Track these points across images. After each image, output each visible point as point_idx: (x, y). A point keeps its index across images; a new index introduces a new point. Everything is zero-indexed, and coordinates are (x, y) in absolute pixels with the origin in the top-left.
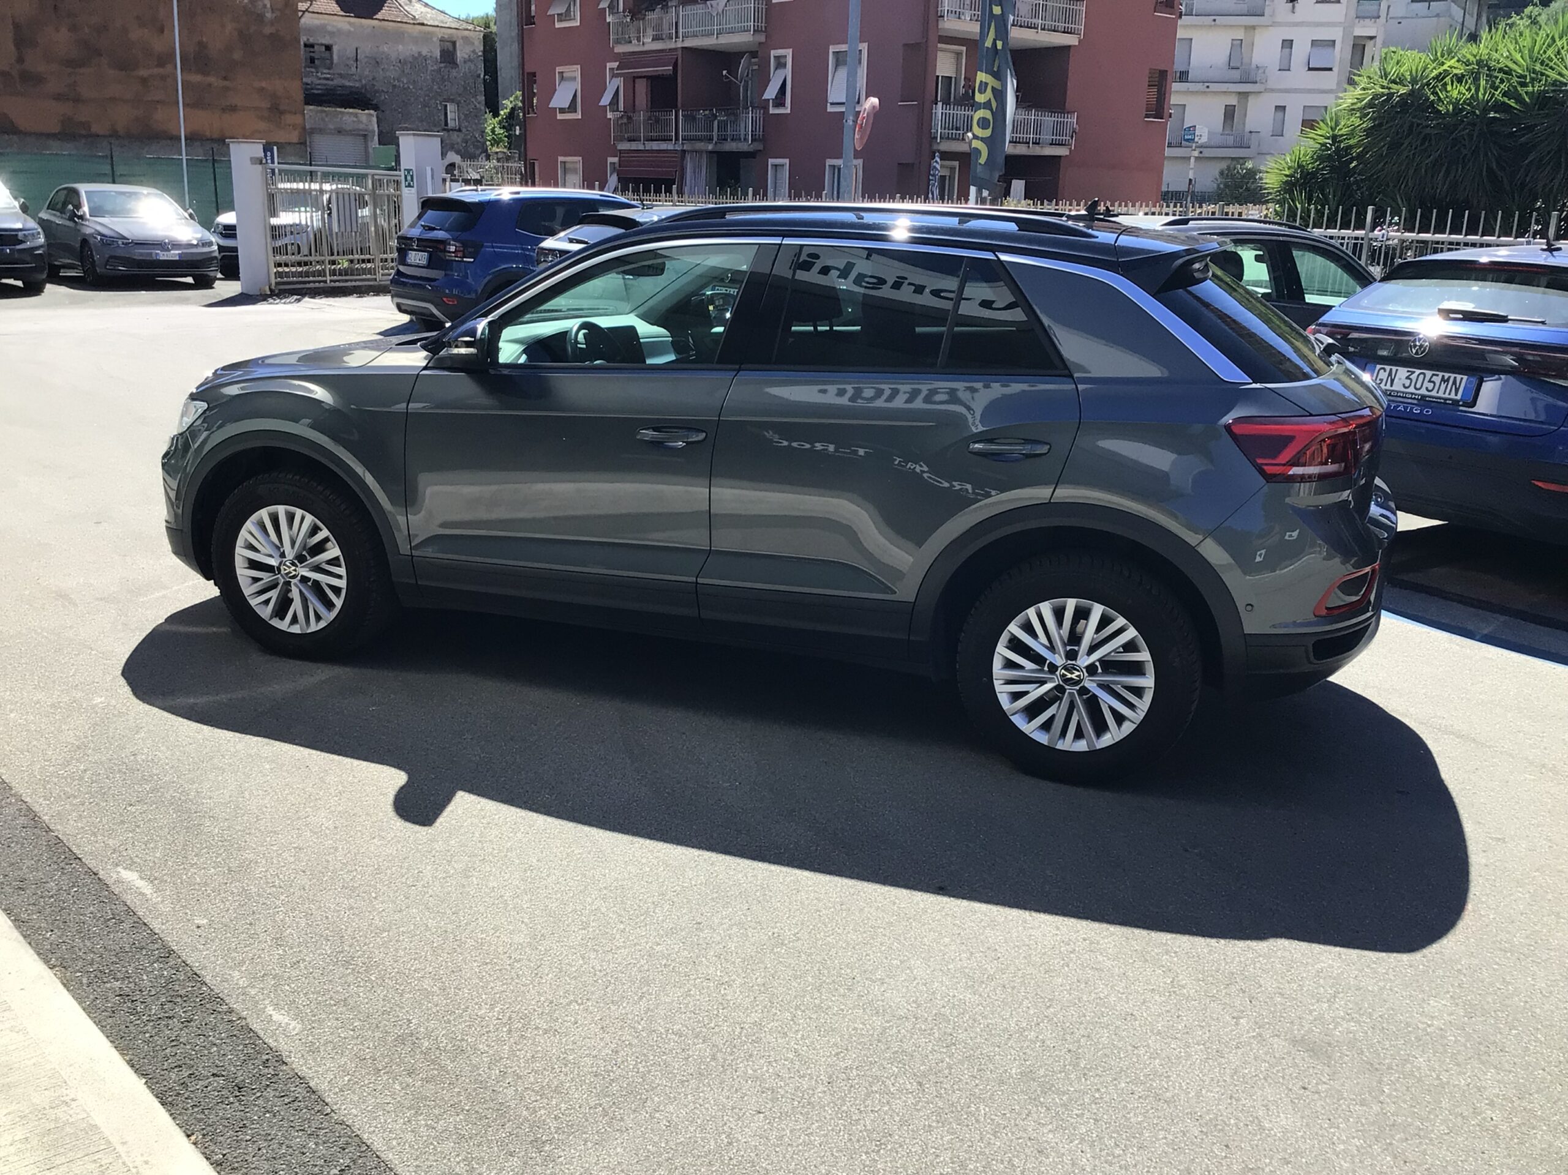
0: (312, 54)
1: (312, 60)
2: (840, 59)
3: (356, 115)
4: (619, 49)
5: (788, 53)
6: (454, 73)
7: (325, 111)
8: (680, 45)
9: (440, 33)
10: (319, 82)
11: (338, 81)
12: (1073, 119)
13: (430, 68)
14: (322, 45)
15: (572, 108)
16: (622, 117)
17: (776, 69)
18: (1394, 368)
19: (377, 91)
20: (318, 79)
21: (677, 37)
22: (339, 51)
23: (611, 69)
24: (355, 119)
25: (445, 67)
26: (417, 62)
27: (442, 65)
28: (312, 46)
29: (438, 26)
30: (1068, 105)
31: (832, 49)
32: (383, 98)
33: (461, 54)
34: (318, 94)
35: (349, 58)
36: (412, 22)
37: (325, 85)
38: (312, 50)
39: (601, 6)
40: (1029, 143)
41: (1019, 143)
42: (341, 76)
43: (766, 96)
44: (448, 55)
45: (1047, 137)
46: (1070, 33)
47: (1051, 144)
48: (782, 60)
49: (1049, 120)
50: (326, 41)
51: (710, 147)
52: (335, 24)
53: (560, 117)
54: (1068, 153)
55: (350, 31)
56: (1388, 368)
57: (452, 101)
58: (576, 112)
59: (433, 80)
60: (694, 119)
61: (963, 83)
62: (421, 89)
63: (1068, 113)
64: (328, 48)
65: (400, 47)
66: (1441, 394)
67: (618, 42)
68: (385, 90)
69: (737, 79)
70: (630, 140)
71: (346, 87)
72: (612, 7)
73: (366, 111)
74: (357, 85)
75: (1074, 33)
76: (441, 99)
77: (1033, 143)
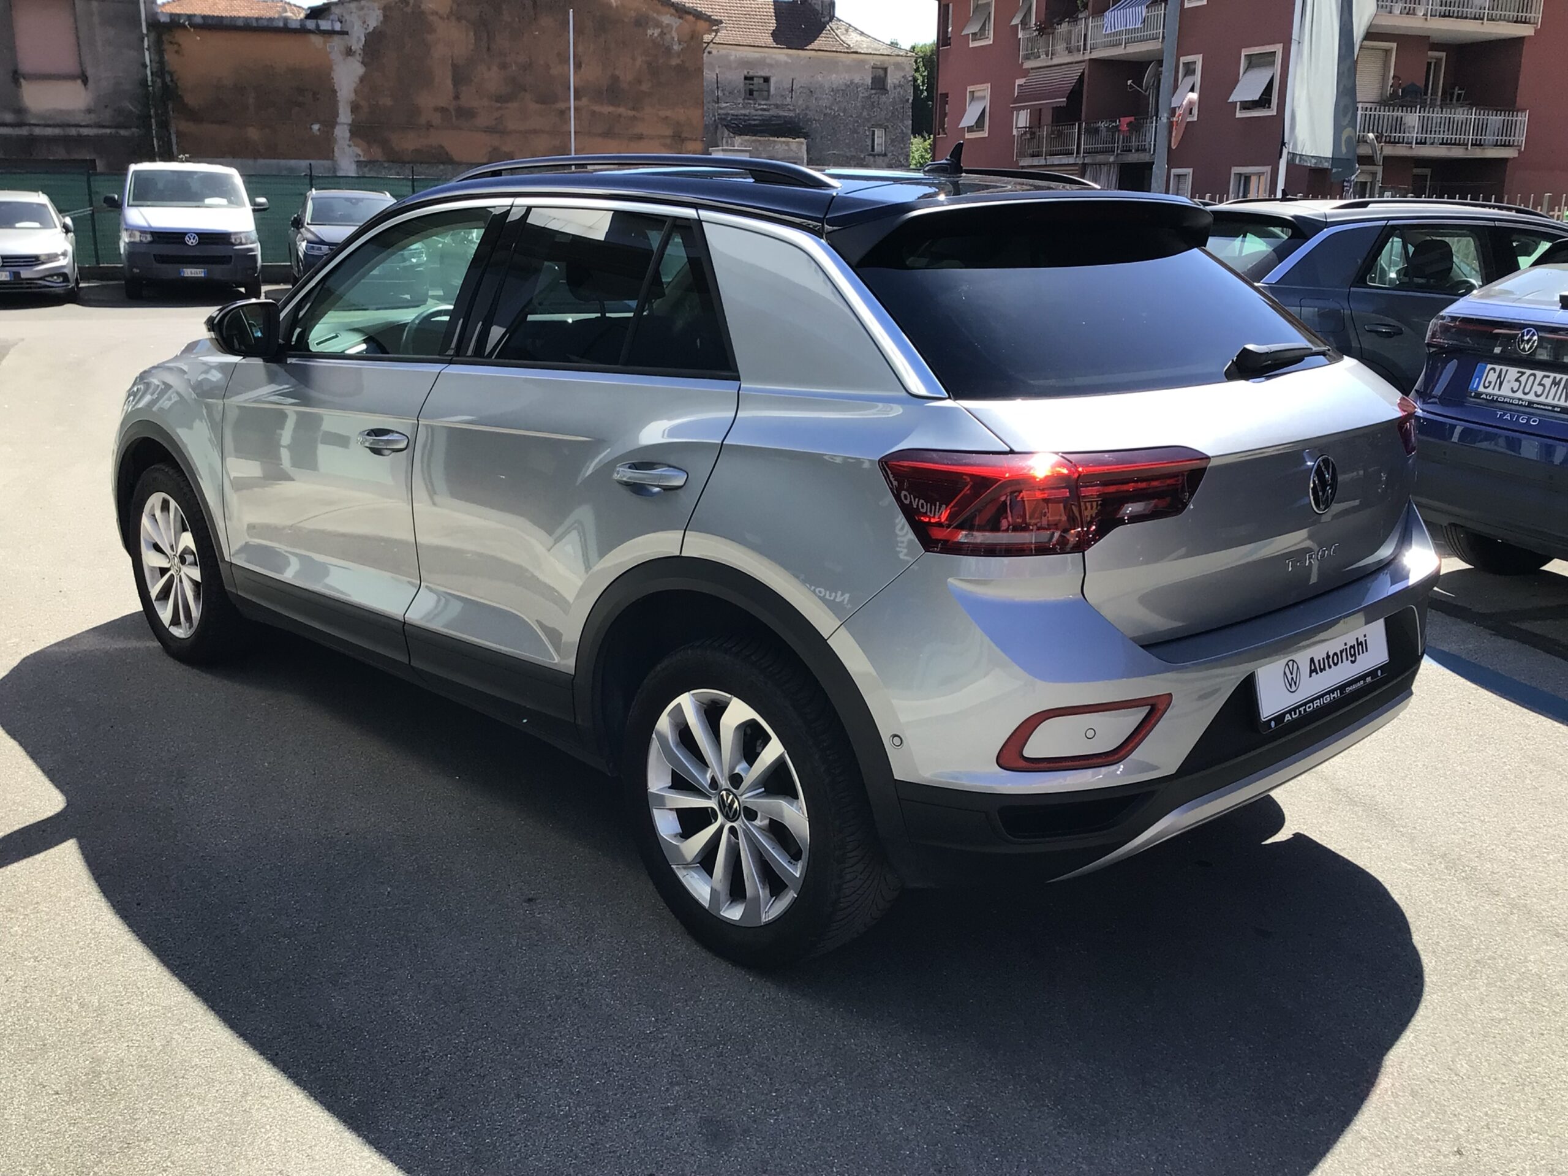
0: (751, 87)
1: (751, 92)
2: (1253, 62)
3: (787, 143)
4: (1028, 65)
5: (1198, 59)
6: (884, 98)
7: (760, 141)
8: (1087, 57)
9: (873, 61)
10: (755, 113)
11: (773, 112)
12: (1523, 118)
13: (861, 95)
14: (761, 77)
15: (979, 124)
16: (1025, 133)
17: (1185, 76)
18: (1505, 368)
19: (809, 120)
20: (755, 110)
21: (1085, 49)
22: (776, 82)
23: (1019, 85)
24: (786, 148)
25: (875, 94)
26: (849, 90)
27: (873, 92)
28: (752, 78)
29: (871, 54)
30: (1520, 101)
31: (1245, 52)
32: (814, 126)
33: (892, 79)
34: (755, 125)
35: (784, 89)
36: (846, 50)
37: (760, 115)
38: (751, 82)
39: (1013, 23)
40: (1467, 145)
41: (1455, 144)
42: (777, 106)
45: (1489, 138)
46: (1525, 22)
47: (1496, 145)
48: (1192, 67)
49: (1495, 120)
50: (763, 74)
51: (1112, 159)
52: (774, 56)
53: (968, 136)
54: (1517, 155)
55: (786, 63)
56: (1498, 368)
57: (879, 126)
58: (983, 130)
59: (863, 107)
60: (1097, 131)
61: (1391, 82)
62: (852, 116)
63: (1518, 110)
64: (766, 80)
65: (834, 75)
66: (1549, 401)
67: (1027, 57)
68: (817, 118)
69: (1142, 88)
70: (1033, 156)
71: (780, 117)
72: (1024, 22)
73: (797, 140)
74: (792, 114)
75: (1529, 23)
76: (869, 125)
77: (1472, 145)
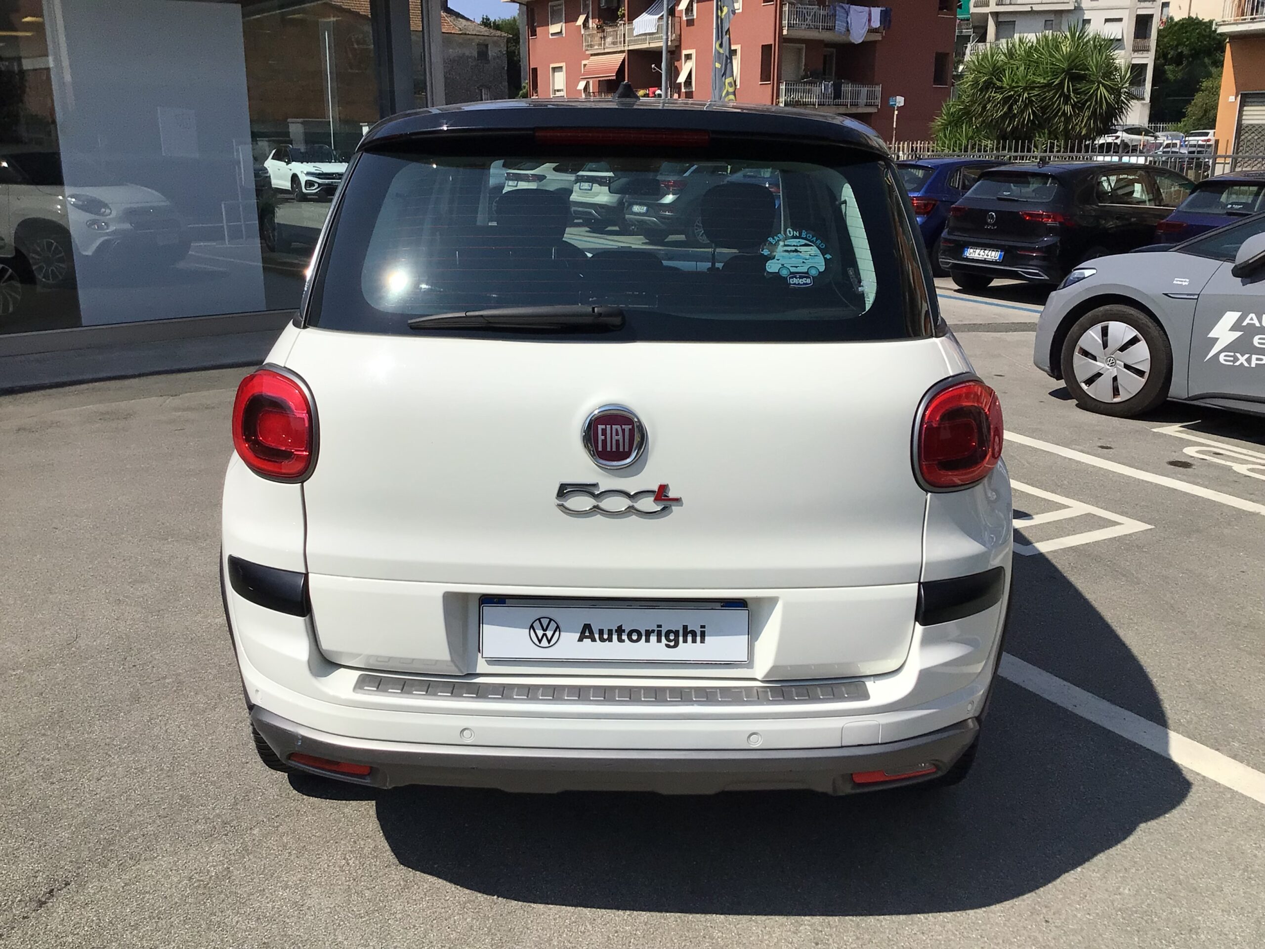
5: (693, 52)
6: (487, 67)
8: (626, 48)
9: (477, 40)
12: (879, 89)
13: (470, 63)
17: (685, 62)
21: (624, 43)
23: (585, 65)
25: (481, 63)
26: (462, 60)
27: (479, 61)
29: (476, 35)
30: (876, 78)
33: (492, 53)
36: (458, 33)
39: (577, 24)
40: (848, 105)
41: (841, 105)
43: (679, 81)
44: (483, 53)
45: (860, 101)
47: (866, 105)
48: (690, 57)
54: (877, 111)
57: (485, 86)
59: (473, 73)
61: (803, 67)
62: (465, 79)
63: (876, 84)
65: (451, 51)
67: (588, 47)
69: (661, 70)
72: (585, 24)
75: (877, 33)
76: (478, 85)
77: (851, 105)
